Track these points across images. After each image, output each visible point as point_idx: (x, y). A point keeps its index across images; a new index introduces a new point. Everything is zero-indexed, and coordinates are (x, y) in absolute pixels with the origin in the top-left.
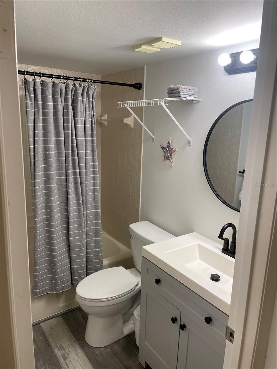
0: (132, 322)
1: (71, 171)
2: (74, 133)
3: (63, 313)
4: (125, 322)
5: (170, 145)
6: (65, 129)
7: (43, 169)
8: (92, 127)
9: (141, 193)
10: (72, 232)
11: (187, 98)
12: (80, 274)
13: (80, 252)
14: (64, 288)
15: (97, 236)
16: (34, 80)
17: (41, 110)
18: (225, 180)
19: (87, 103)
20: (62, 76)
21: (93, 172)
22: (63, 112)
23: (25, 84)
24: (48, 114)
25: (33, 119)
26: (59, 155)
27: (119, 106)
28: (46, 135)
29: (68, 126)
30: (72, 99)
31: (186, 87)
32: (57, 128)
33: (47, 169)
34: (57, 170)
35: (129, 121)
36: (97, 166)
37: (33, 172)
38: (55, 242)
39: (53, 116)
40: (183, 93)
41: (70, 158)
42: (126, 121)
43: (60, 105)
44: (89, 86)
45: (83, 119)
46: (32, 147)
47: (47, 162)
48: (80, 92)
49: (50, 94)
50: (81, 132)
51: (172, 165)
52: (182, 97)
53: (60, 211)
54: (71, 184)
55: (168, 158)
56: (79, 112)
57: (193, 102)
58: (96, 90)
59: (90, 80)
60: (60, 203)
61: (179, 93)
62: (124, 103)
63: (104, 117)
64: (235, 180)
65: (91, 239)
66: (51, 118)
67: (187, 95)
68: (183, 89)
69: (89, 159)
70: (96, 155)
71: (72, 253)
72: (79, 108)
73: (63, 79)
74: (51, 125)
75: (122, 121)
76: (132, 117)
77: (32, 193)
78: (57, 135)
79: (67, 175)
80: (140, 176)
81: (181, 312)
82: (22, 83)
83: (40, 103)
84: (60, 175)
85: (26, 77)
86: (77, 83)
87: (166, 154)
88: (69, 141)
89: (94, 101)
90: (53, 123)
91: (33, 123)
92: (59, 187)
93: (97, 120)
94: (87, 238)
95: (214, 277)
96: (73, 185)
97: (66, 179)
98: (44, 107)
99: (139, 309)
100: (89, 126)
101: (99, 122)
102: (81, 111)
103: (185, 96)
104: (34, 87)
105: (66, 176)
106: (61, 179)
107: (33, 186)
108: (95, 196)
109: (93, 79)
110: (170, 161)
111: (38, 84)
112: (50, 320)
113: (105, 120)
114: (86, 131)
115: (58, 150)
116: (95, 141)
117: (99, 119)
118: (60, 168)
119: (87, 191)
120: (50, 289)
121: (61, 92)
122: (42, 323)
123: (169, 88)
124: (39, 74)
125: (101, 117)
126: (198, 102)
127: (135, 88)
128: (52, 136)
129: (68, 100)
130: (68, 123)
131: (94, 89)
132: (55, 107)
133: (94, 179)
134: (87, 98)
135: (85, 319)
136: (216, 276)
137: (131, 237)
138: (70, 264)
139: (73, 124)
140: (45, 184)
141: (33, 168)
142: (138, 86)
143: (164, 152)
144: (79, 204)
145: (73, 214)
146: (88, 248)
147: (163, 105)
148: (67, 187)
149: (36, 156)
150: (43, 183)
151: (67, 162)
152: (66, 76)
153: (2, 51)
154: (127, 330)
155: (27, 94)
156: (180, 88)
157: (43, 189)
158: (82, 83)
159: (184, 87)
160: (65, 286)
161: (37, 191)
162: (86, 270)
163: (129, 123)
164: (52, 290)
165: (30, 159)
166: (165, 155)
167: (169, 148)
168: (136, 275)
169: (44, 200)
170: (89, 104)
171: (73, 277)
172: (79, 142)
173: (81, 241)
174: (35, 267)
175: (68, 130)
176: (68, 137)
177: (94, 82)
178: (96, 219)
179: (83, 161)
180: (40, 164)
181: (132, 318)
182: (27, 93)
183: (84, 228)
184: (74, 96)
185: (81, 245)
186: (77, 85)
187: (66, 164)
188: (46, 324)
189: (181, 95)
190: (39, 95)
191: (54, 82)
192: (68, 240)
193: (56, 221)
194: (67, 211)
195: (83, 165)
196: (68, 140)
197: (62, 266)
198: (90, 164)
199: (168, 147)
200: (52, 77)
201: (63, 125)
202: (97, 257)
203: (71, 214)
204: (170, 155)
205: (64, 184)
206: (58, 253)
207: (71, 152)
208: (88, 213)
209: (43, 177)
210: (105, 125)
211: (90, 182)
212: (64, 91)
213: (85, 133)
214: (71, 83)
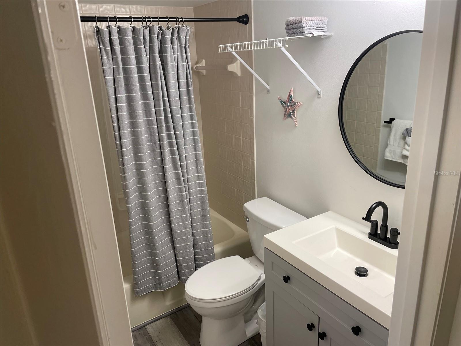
0: (256, 321)
1: (166, 142)
2: (166, 92)
3: (171, 312)
4: (247, 321)
5: (292, 98)
6: (154, 88)
7: (131, 142)
8: (187, 82)
9: (255, 162)
10: (174, 218)
11: (314, 33)
12: (188, 267)
13: (185, 241)
14: (170, 284)
15: (204, 219)
16: (109, 27)
17: (121, 67)
18: (365, 133)
19: (179, 51)
20: (144, 18)
21: (193, 141)
22: (149, 66)
23: (98, 34)
24: (131, 72)
25: (112, 80)
26: (149, 122)
27: (221, 51)
28: (130, 99)
29: (157, 84)
30: (159, 47)
31: (312, 18)
32: (143, 88)
33: (136, 142)
34: (148, 141)
35: (234, 68)
36: (198, 132)
37: (119, 148)
38: (155, 231)
39: (138, 72)
40: (307, 28)
41: (164, 126)
42: (231, 68)
43: (145, 58)
44: (179, 28)
45: (176, 73)
46: (115, 115)
47: (135, 134)
48: (169, 37)
49: (130, 44)
50: (174, 90)
51: (295, 124)
52: (306, 33)
53: (157, 192)
54: (168, 158)
55: (289, 115)
56: (169, 64)
57: (321, 37)
58: (189, 31)
59: (180, 18)
60: (156, 183)
61: (302, 27)
62: (227, 46)
63: (202, 63)
64: (379, 132)
65: (198, 224)
66: (135, 76)
67: (314, 29)
68: (308, 22)
69: (187, 125)
70: (195, 117)
71: (176, 242)
72: (169, 58)
73: (145, 21)
74: (136, 85)
75: (226, 68)
76: (238, 62)
77: (121, 173)
78: (145, 97)
79: (161, 147)
80: (253, 139)
81: (319, 317)
82: (94, 33)
83: (119, 57)
84: (152, 147)
85: (99, 24)
86: (164, 25)
87: (287, 110)
88: (160, 104)
89: (187, 46)
90: (138, 82)
91: (113, 85)
92: (153, 163)
93: (192, 68)
94: (193, 223)
95: (360, 271)
96: (170, 159)
97: (160, 152)
98: (125, 62)
99: (263, 308)
100: (183, 81)
101: (196, 71)
102: (172, 62)
103: (311, 31)
104: (109, 37)
105: (161, 149)
106: (154, 153)
107: (121, 164)
108: (199, 170)
109: (183, 17)
110: (293, 119)
111: (114, 33)
112: (157, 321)
113: (202, 68)
114: (180, 87)
115: (147, 116)
116: (193, 100)
117: (195, 66)
118: (151, 139)
119: (189, 166)
120: (154, 286)
121: (145, 40)
122: (147, 326)
123: (288, 21)
124: (114, 19)
125: (197, 63)
126: (328, 37)
127: (240, 23)
128: (138, 99)
129: (154, 49)
130: (157, 80)
131: (187, 30)
132: (139, 61)
133: (195, 149)
134: (178, 44)
135: (198, 319)
136: (362, 269)
137: (247, 219)
138: (175, 255)
139: (163, 81)
140: (136, 160)
141: (118, 142)
142: (244, 20)
143: (285, 108)
144: (179, 182)
145: (173, 196)
146: (195, 234)
147: (281, 47)
148: (163, 162)
149: (121, 127)
150: (133, 160)
151: (159, 130)
152: (149, 18)
153: (62, 39)
154: (250, 332)
155: (102, 47)
156: (304, 20)
157: (134, 168)
158: (170, 24)
159: (308, 18)
160: (171, 282)
161: (127, 171)
162: (195, 261)
163: (235, 71)
164: (156, 287)
165: (114, 132)
166: (285, 112)
167: (290, 103)
168: (256, 265)
169: (136, 181)
170: (181, 52)
171: (179, 271)
172: (172, 104)
173: (186, 228)
174: (134, 262)
175: (158, 90)
176: (159, 98)
177: (185, 21)
178: (202, 199)
179: (180, 127)
180: (127, 136)
181: (255, 316)
182: (102, 45)
183: (188, 211)
184: (161, 43)
185: (186, 232)
186: (164, 28)
187: (158, 133)
188: (152, 327)
189: (305, 31)
190: (117, 47)
191: (134, 28)
192: (170, 227)
193: (153, 205)
194: (166, 192)
195: (180, 132)
196: (159, 102)
197: (165, 259)
198: (188, 131)
199: (288, 101)
200: (131, 21)
201: (151, 83)
202: (207, 245)
203: (171, 195)
204: (292, 111)
205: (159, 158)
206: (159, 244)
207: (164, 117)
208: (191, 193)
209: (132, 152)
210: (203, 74)
211: (191, 153)
212: (147, 38)
213: (179, 91)
214: (155, 26)
